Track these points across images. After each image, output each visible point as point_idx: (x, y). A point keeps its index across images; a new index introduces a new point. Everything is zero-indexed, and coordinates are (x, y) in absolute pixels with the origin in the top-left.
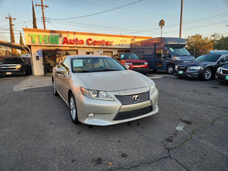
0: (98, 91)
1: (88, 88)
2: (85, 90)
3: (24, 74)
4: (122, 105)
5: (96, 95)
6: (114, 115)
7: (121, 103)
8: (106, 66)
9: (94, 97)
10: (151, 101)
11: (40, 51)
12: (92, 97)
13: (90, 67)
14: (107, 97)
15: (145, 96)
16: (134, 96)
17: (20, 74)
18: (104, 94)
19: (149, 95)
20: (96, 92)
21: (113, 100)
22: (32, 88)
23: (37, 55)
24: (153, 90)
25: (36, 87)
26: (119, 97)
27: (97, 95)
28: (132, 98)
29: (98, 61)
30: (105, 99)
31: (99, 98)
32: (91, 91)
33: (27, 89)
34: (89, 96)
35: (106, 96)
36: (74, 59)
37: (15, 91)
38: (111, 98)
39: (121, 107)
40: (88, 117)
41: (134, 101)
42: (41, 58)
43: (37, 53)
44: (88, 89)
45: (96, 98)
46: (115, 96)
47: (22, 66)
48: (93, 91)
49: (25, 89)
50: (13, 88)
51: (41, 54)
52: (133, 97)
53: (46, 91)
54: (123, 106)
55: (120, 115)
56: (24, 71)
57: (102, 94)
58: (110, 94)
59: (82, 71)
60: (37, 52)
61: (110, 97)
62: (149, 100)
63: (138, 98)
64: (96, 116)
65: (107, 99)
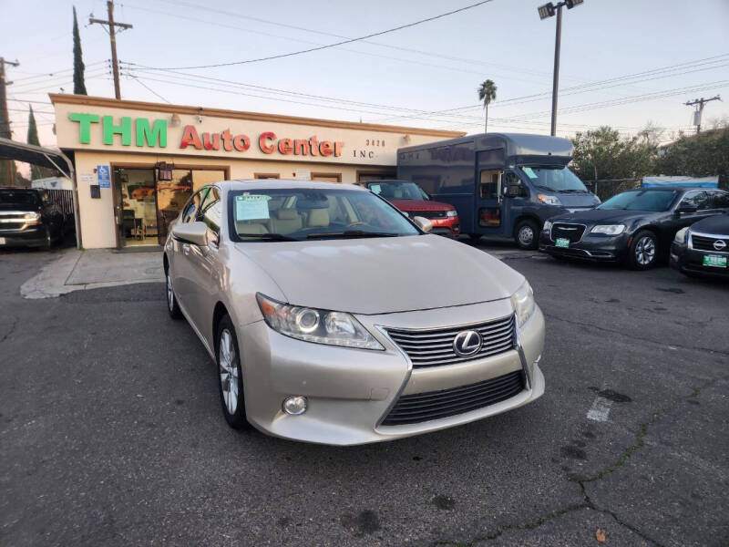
0: (324, 313)
1: (285, 301)
2: (276, 305)
3: (49, 244)
4: (415, 367)
5: (316, 326)
6: (383, 407)
7: (408, 358)
8: (348, 219)
9: (309, 334)
10: (521, 352)
11: (106, 168)
12: (301, 333)
13: (295, 224)
14: (357, 334)
15: (498, 334)
16: (460, 334)
17: (35, 242)
18: (344, 324)
19: (513, 331)
20: (318, 315)
21: (378, 346)
22: (88, 287)
23: (96, 183)
24: (525, 312)
25: (99, 285)
26: (401, 337)
27: (318, 328)
28: (452, 342)
29: (322, 203)
30: (348, 343)
31: (326, 340)
32: (297, 311)
33: (70, 291)
34: (288, 330)
35: (353, 332)
36: (240, 193)
37: (29, 299)
38: (372, 337)
39: (410, 373)
40: (284, 411)
41: (460, 353)
42: (107, 193)
43: (96, 175)
44: (287, 304)
45: (316, 339)
46: (390, 331)
47: (42, 219)
48: (305, 311)
49: (65, 292)
50: (19, 289)
51: (108, 178)
52: (455, 336)
53: (138, 300)
54: (416, 372)
55: (409, 407)
56: (48, 233)
57: (337, 323)
58: (368, 322)
59: (266, 235)
60: (95, 171)
61: (368, 334)
62: (513, 348)
63: (473, 341)
64: (313, 405)
65: (358, 343)
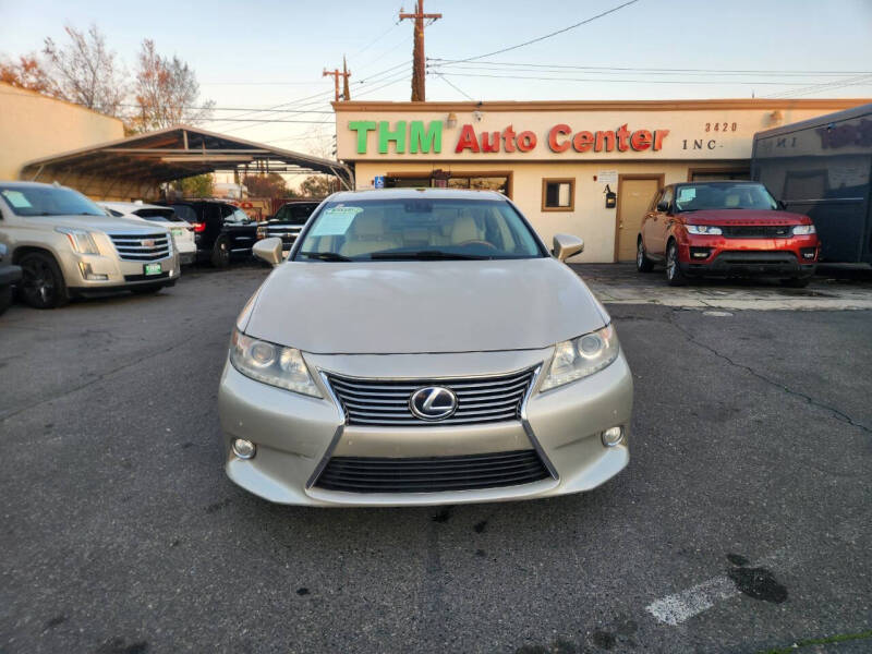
0: (279, 348)
2: (239, 334)
4: (347, 422)
5: (270, 362)
6: (312, 465)
7: (342, 411)
9: (260, 370)
10: (527, 427)
15: (492, 395)
16: (420, 391)
19: (521, 396)
20: (272, 350)
21: (317, 393)
26: (341, 386)
27: (272, 365)
28: (407, 398)
30: (290, 386)
31: (274, 379)
32: (250, 343)
38: (314, 382)
40: (234, 453)
41: (419, 415)
44: (244, 334)
45: (264, 377)
48: (256, 343)
52: (413, 391)
55: (339, 471)
58: (312, 363)
65: (300, 386)
